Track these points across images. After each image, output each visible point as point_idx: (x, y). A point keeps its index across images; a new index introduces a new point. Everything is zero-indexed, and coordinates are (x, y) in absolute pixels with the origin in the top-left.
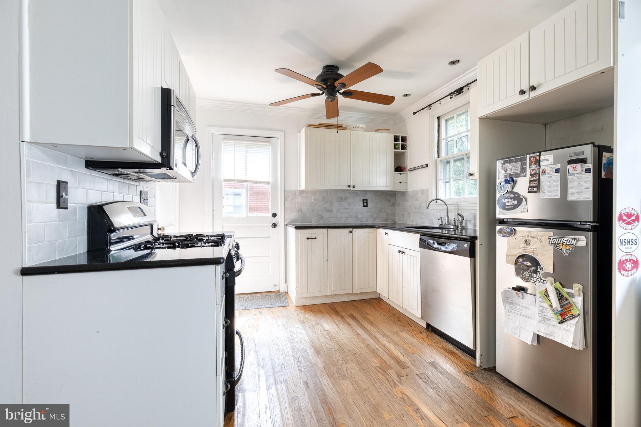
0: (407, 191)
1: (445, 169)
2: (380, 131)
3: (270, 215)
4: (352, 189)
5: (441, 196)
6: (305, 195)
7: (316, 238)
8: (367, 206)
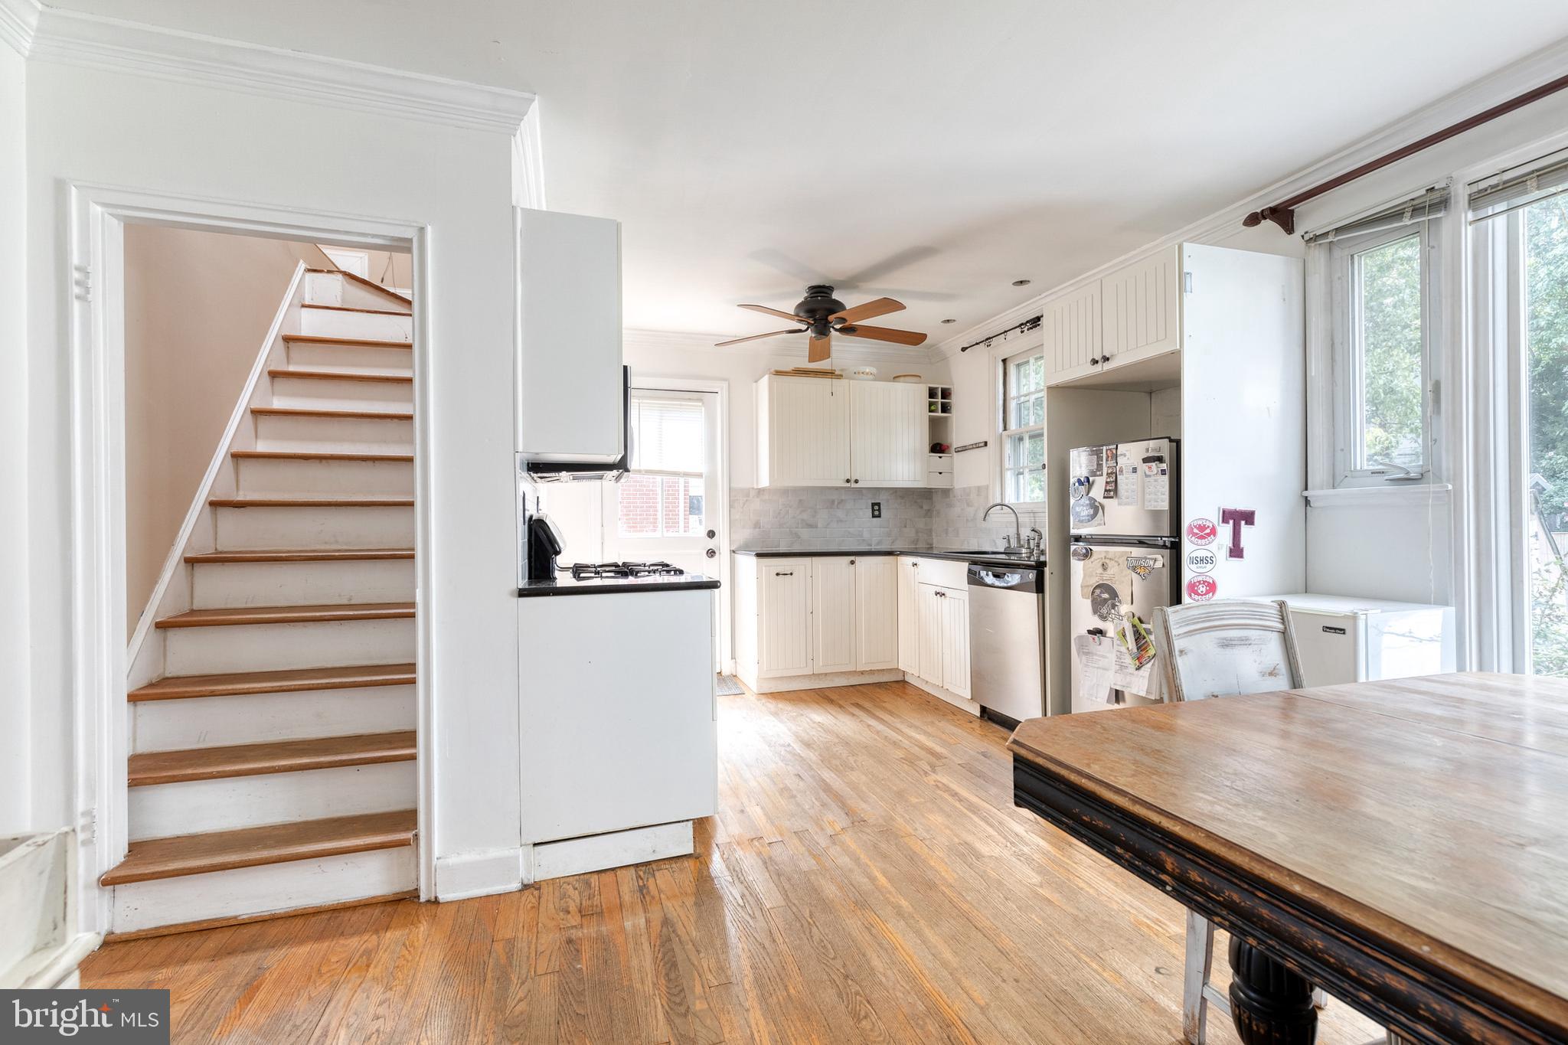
0: (952, 489)
1: (1016, 450)
2: (902, 379)
3: (703, 533)
4: (854, 485)
5: (1010, 499)
6: (766, 497)
7: (791, 574)
8: (879, 516)
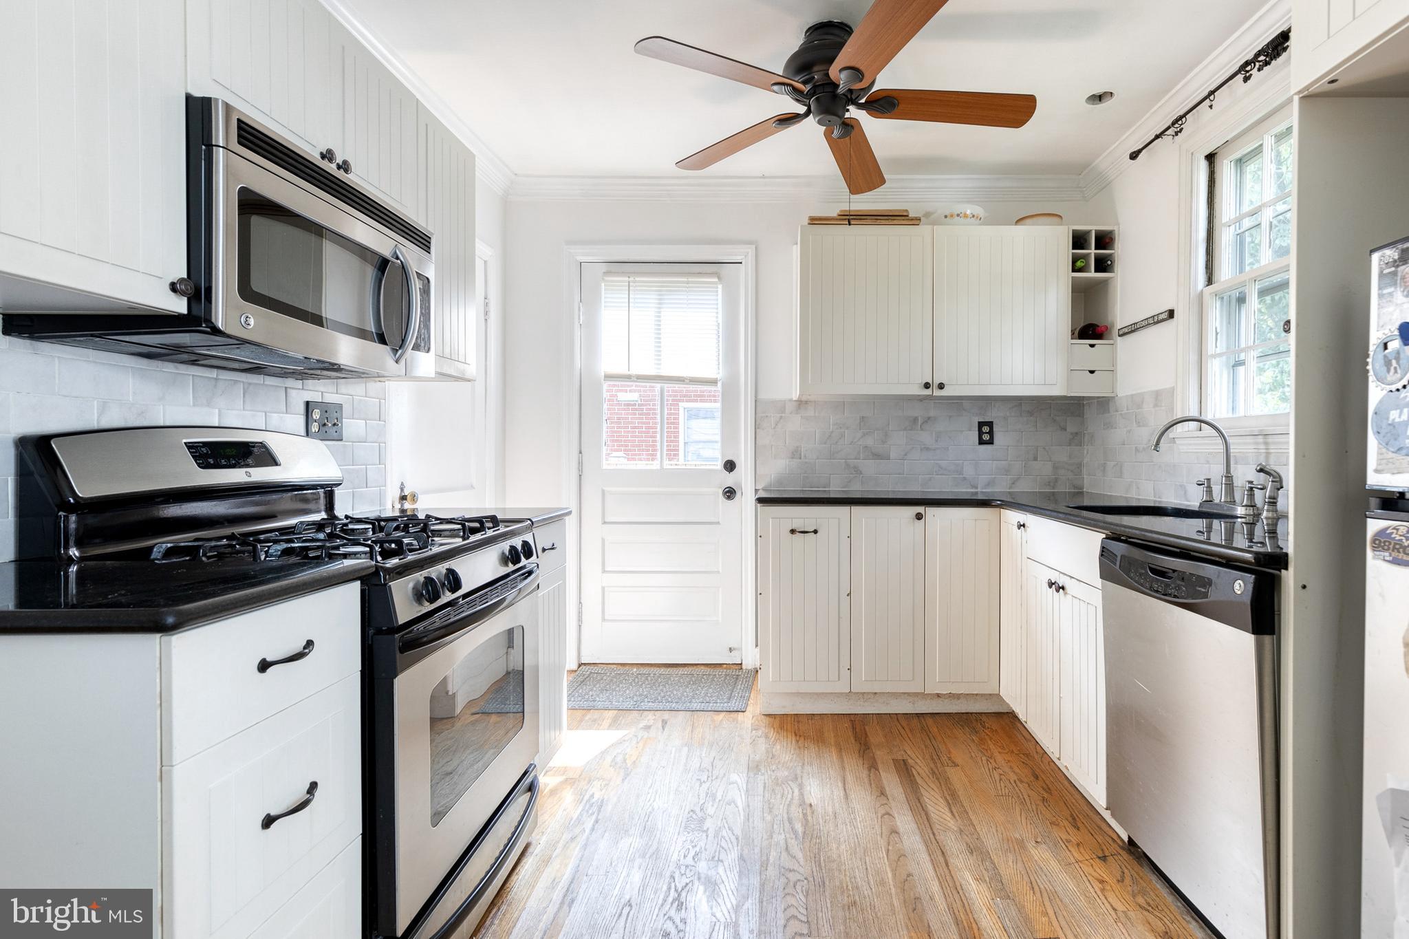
0: (1114, 397)
2: (1028, 221)
3: (719, 465)
4: (938, 393)
6: (810, 412)
7: (815, 532)
8: (991, 442)
